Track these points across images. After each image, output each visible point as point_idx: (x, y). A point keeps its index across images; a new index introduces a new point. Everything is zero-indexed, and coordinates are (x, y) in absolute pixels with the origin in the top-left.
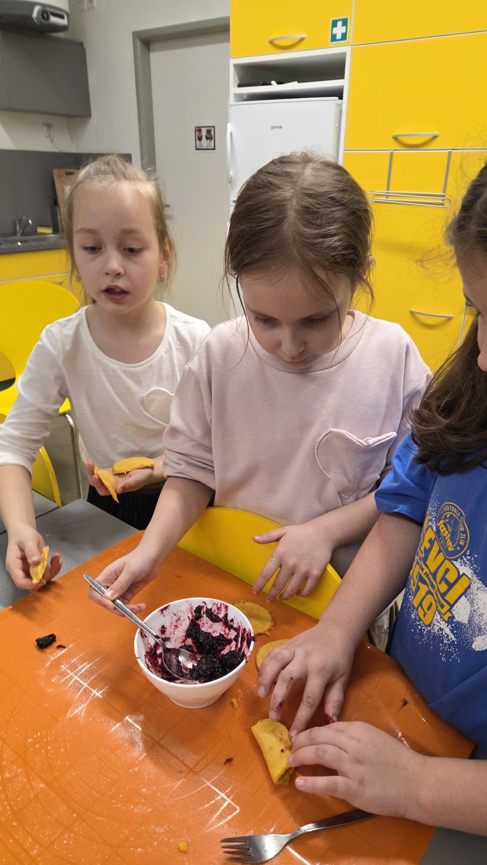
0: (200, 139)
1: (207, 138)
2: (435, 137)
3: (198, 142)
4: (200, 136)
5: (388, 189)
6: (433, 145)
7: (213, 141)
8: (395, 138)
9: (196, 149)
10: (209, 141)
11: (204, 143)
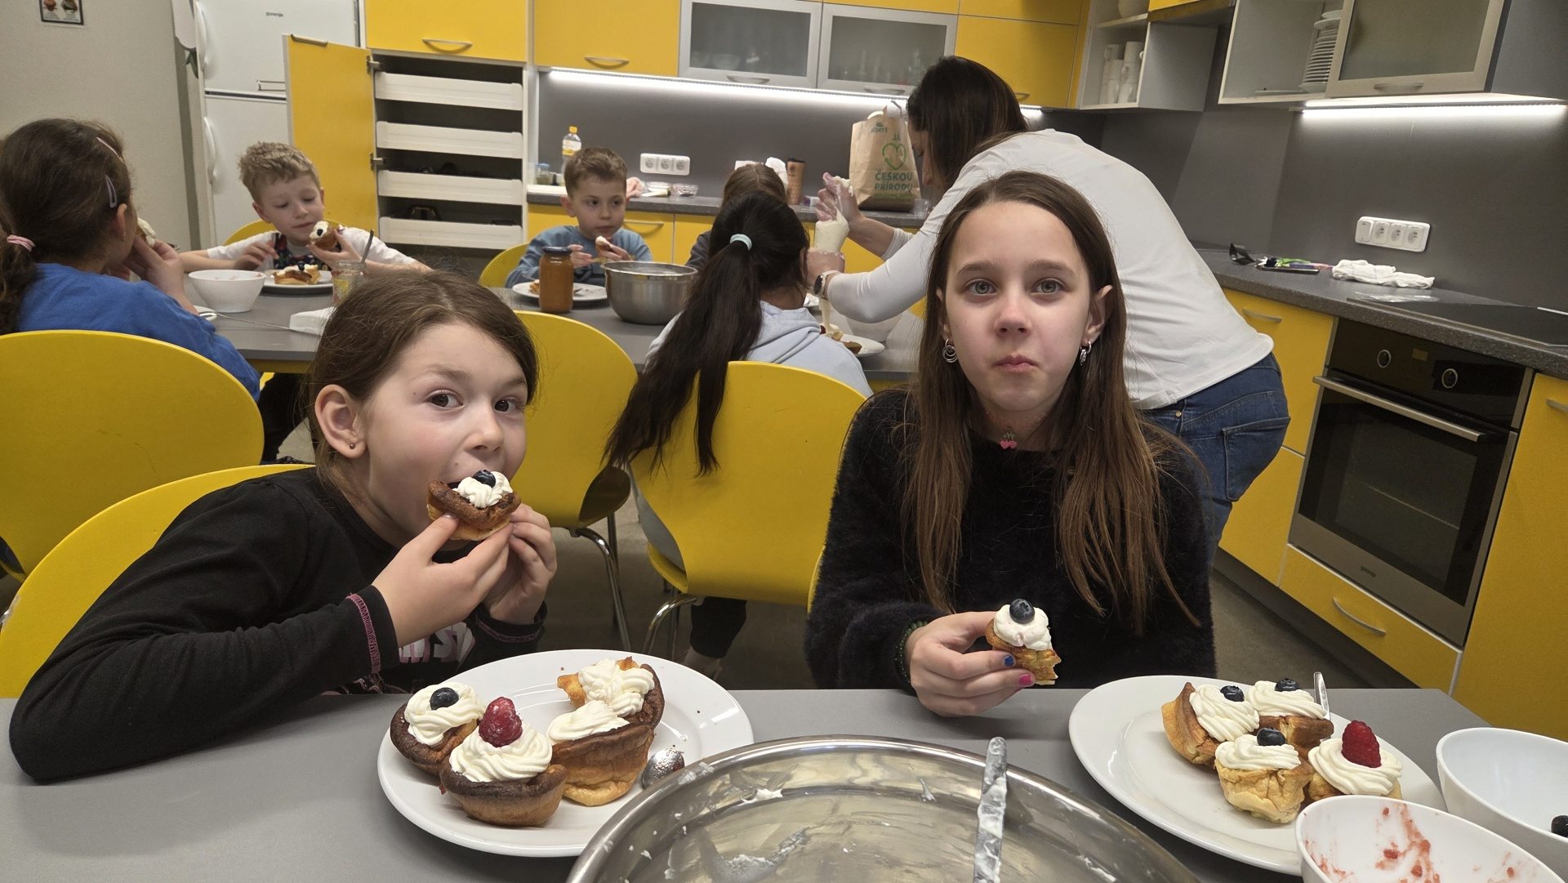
0: (51, 7)
1: (66, 8)
2: (468, 47)
3: (46, 11)
4: (51, 3)
6: (469, 52)
7: (77, 15)
9: (43, 20)
10: (69, 12)
11: (60, 13)
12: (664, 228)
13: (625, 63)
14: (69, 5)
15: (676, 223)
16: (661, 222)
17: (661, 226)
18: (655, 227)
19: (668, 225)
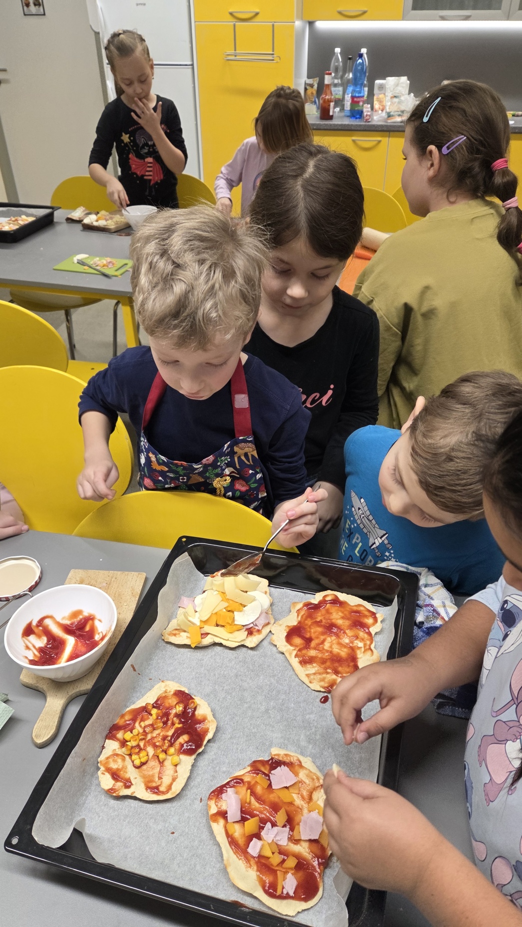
0: (28, 5)
1: (35, 5)
2: (257, 14)
3: (25, 8)
4: (27, 2)
5: (235, 50)
6: (258, 19)
7: (41, 8)
8: (231, 14)
10: (37, 7)
11: (33, 9)
12: (382, 143)
13: (365, 12)
14: (37, 4)
15: (390, 139)
16: (379, 139)
17: (380, 142)
18: (375, 143)
19: (385, 140)
